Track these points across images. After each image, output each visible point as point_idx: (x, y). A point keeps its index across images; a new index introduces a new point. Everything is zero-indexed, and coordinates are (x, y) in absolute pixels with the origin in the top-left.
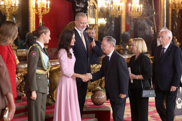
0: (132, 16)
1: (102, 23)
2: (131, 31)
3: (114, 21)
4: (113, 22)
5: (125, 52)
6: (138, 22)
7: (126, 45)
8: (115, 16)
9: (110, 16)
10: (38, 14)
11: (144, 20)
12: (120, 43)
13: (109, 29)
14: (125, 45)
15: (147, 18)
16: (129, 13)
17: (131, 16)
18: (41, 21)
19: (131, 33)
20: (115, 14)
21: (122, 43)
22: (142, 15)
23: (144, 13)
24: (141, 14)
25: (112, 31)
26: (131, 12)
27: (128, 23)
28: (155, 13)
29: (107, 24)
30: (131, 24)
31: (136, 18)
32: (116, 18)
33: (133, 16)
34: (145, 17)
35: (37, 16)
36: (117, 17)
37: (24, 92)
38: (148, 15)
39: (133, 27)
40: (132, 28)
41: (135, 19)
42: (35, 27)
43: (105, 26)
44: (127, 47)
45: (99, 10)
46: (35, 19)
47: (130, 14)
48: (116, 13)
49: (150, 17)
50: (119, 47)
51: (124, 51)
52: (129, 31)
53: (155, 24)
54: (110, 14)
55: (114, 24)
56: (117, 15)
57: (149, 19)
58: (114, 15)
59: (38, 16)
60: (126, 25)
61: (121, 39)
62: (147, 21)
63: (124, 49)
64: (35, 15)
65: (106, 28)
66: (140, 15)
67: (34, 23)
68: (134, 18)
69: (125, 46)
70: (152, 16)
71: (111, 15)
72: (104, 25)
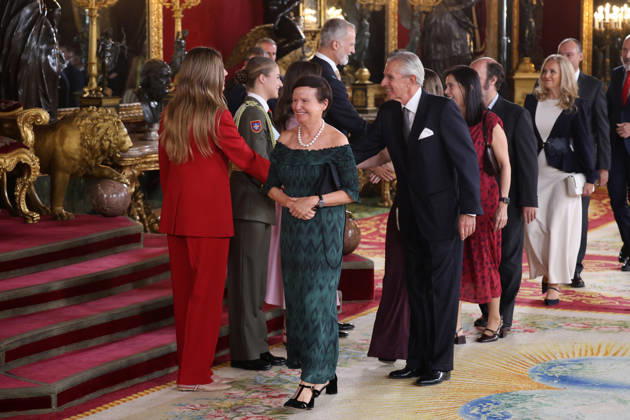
0: (416, 5)
2: (413, 43)
3: (369, 21)
4: (366, 23)
6: (433, 20)
8: (371, 8)
9: (358, 7)
10: (171, 7)
11: (448, 16)
15: (456, 9)
17: (413, 6)
18: (179, 28)
22: (443, 2)
25: (364, 47)
27: (406, 25)
30: (412, 25)
31: (428, 10)
32: (374, 13)
33: (420, 5)
34: (451, 9)
35: (168, 15)
36: (377, 9)
37: (138, 218)
38: (459, 1)
39: (420, 34)
40: (417, 39)
42: (161, 41)
46: (161, 20)
49: (463, 7)
52: (408, 45)
55: (368, 28)
56: (376, 3)
57: (461, 13)
58: (368, 5)
59: (173, 13)
60: (401, 29)
62: (455, 18)
64: (161, 10)
67: (161, 31)
68: (422, 9)
70: (467, 5)
71: (361, 5)
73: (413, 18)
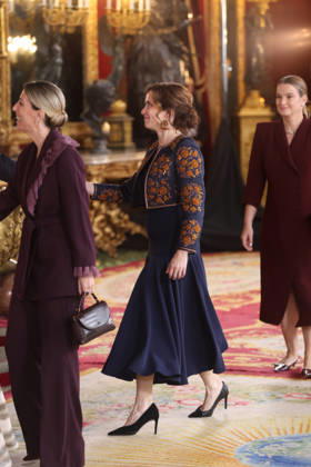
0: (118, 26)
1: (22, 53)
2: (116, 75)
3: (61, 45)
4: (58, 48)
5: (99, 144)
6: (139, 46)
7: (102, 123)
8: (63, 30)
9: (47, 29)
11: (158, 41)
12: (82, 116)
13: (47, 70)
14: (97, 122)
15: (166, 31)
16: (109, 18)
17: (114, 29)
19: (118, 82)
20: (63, 22)
21: (88, 116)
22: (150, 23)
23: (158, 16)
24: (147, 20)
25: (56, 77)
26: (114, 15)
27: (108, 51)
28: (190, 16)
29: (38, 53)
30: (115, 52)
31: (133, 33)
32: (66, 36)
33: (123, 28)
34: (160, 31)
36: (70, 31)
38: (169, 23)
39: (124, 62)
40: (121, 68)
41: (128, 36)
43: (33, 59)
44: (107, 127)
45: (12, 9)
47: (113, 20)
48: (67, 20)
49: (174, 28)
50: (80, 128)
51: (96, 141)
52: (110, 76)
53: (193, 51)
54: (47, 21)
55: (59, 54)
56: (69, 24)
57: (173, 37)
58: (60, 26)
60: (102, 59)
61: (85, 101)
62: (165, 42)
63: (97, 134)
65: (36, 69)
66: (145, 24)
68: (126, 32)
69: (99, 126)
70: (182, 25)
71: (51, 27)
72: (30, 57)
73: (115, 43)
